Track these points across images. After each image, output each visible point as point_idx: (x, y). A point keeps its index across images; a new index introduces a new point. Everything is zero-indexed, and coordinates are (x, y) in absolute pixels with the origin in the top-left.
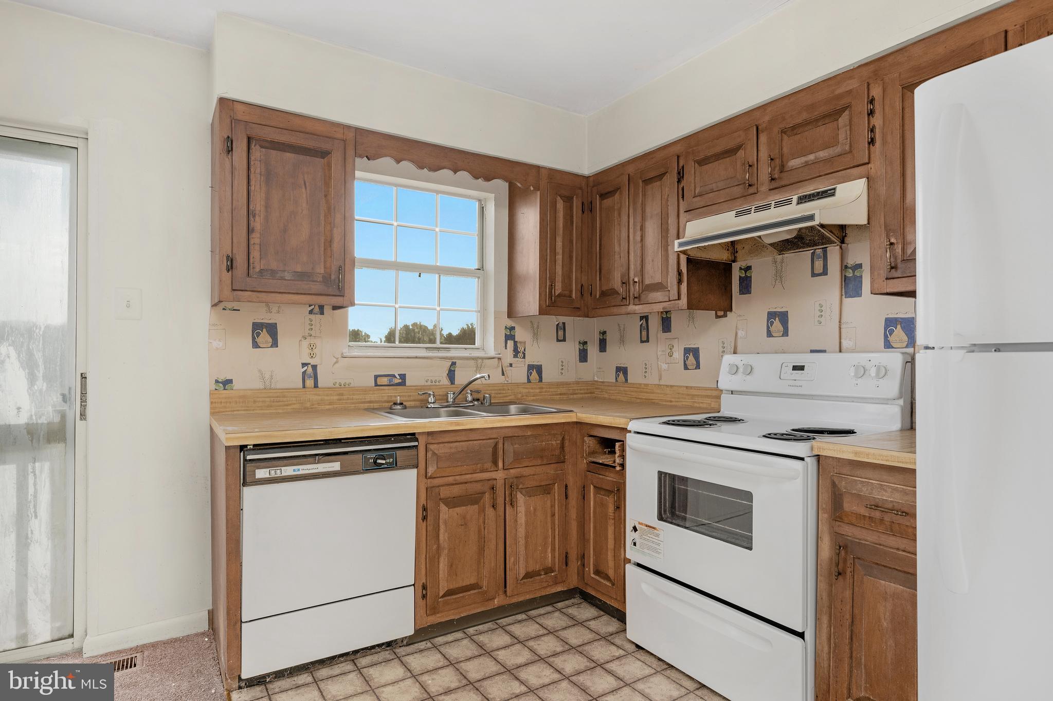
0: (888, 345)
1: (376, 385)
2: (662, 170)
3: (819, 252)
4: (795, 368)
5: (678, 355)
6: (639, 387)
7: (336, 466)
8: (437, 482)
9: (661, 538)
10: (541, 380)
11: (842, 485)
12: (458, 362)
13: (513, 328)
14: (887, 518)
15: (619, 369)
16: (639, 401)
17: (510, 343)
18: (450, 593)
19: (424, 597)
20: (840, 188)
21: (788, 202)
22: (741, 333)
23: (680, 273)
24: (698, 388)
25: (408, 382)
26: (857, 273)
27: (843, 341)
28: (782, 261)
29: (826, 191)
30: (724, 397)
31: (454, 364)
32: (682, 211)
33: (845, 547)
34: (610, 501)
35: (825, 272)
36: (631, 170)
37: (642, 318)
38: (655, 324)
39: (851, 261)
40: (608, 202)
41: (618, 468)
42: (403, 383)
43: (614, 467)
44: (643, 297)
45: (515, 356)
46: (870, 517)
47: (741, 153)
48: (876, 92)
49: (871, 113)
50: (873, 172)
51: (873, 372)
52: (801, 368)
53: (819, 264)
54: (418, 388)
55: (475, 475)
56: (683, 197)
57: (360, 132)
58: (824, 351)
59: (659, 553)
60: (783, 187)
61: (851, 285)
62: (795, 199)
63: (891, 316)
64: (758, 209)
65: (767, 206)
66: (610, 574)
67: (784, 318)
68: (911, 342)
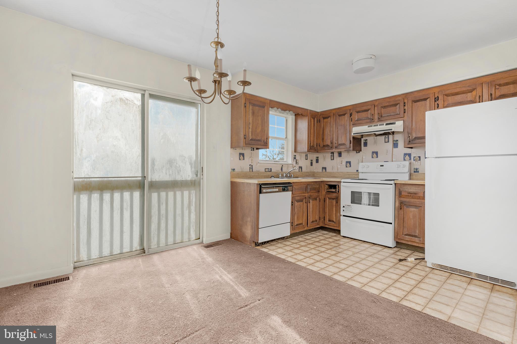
0: (404, 160)
1: (265, 171)
2: (345, 113)
3: (387, 137)
4: (381, 166)
5: (344, 163)
6: (330, 173)
7: (277, 190)
8: (295, 195)
9: (352, 208)
10: (302, 171)
11: (401, 189)
12: (284, 165)
13: (295, 156)
14: (412, 195)
15: (323, 168)
16: (330, 177)
17: (295, 160)
18: (297, 225)
19: (292, 225)
20: (397, 122)
21: (383, 125)
22: (364, 157)
23: (350, 141)
24: (351, 172)
25: (272, 171)
26: (397, 142)
27: (393, 159)
28: (376, 139)
29: (393, 123)
30: (360, 174)
31: (283, 166)
32: (351, 124)
33: (402, 203)
34: (334, 201)
35: (388, 142)
36: (334, 111)
37: (331, 153)
38: (336, 155)
39: (395, 139)
40: (325, 120)
41: (337, 192)
42: (271, 171)
43: (336, 192)
44: (338, 147)
45: (296, 164)
46: (408, 195)
47: (370, 111)
48: (406, 101)
49: (405, 106)
50: (405, 119)
51: (402, 166)
52: (383, 166)
53: (387, 140)
54: (275, 173)
55: (302, 194)
56: (352, 121)
57: (271, 101)
58: (388, 162)
59: (352, 212)
60: (381, 121)
61: (395, 145)
62: (385, 124)
63: (405, 153)
64: (374, 126)
65: (377, 125)
66: (334, 220)
67: (377, 153)
68: (410, 159)
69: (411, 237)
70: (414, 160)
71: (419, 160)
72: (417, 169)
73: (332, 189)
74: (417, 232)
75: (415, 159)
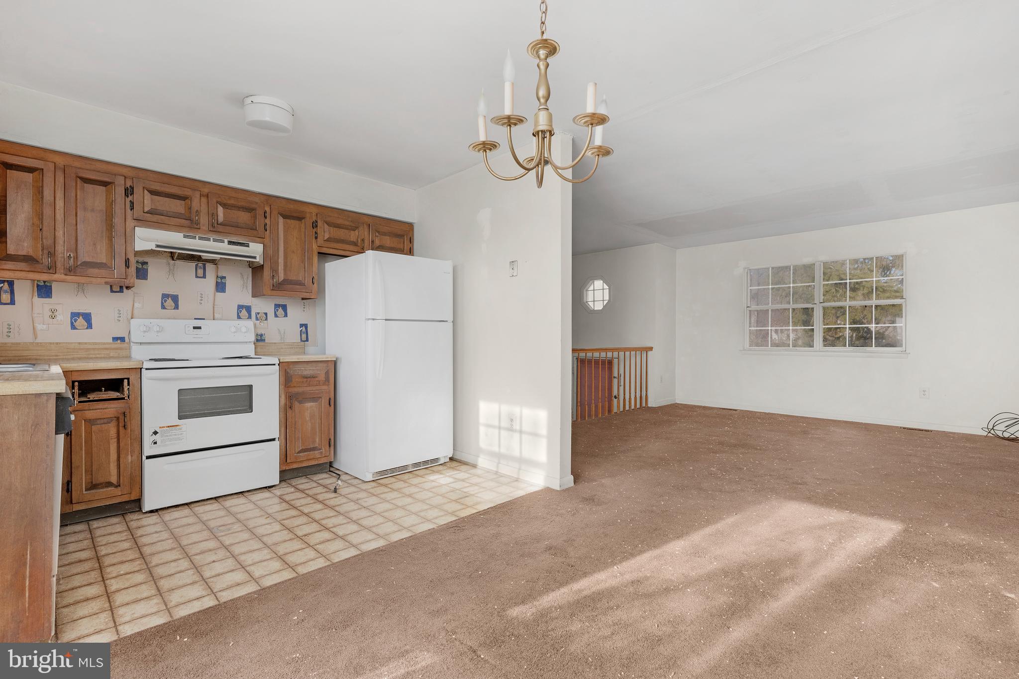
0: (239, 317)
2: (106, 180)
3: (200, 265)
4: (195, 328)
5: (64, 318)
11: (291, 372)
14: (309, 379)
21: (223, 241)
22: (137, 305)
23: (127, 260)
26: (223, 281)
27: (215, 314)
28: (174, 265)
29: (244, 244)
32: (129, 217)
33: (291, 396)
34: (112, 427)
35: (204, 277)
36: (58, 160)
38: (25, 289)
39: (220, 275)
41: (126, 398)
43: (123, 399)
47: (188, 202)
48: (267, 209)
49: (265, 217)
50: (266, 243)
52: (200, 328)
53: (200, 272)
56: (131, 209)
58: (204, 319)
59: (181, 439)
60: (218, 232)
61: (220, 286)
62: (226, 241)
63: (240, 304)
64: (200, 238)
65: (209, 239)
66: (114, 479)
67: (175, 299)
68: (250, 317)
69: (308, 453)
70: (257, 319)
71: (265, 320)
72: (261, 335)
73: (101, 391)
74: (317, 440)
75: (258, 316)
